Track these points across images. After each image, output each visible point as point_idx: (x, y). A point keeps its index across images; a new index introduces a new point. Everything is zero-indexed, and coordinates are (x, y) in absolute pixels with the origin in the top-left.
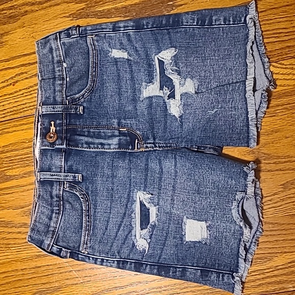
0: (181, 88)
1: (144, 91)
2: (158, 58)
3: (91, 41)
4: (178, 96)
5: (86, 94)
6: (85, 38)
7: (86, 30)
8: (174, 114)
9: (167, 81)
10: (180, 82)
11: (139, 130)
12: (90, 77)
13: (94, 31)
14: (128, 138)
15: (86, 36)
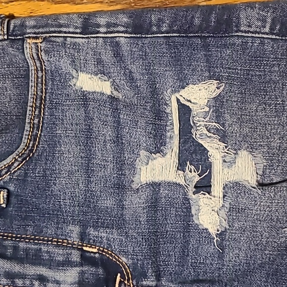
0: (226, 170)
1: (144, 168)
2: (178, 100)
3: (34, 51)
4: (217, 189)
5: (15, 165)
6: (20, 43)
7: (23, 25)
8: (205, 226)
9: (195, 152)
10: (225, 156)
11: (126, 254)
12: (27, 127)
13: (41, 30)
14: (101, 271)
15: (23, 40)
